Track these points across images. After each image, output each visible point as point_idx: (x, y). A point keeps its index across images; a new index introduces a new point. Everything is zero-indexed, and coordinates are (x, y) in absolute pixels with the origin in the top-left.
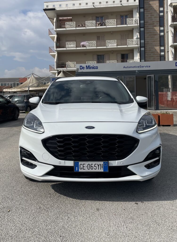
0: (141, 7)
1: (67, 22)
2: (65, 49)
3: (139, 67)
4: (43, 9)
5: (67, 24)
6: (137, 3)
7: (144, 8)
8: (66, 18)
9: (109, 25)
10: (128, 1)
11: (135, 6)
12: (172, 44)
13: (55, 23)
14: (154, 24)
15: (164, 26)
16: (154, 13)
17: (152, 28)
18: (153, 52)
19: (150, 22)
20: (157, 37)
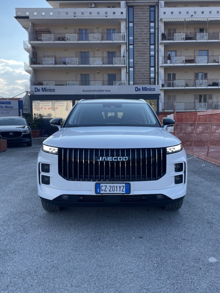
0: (130, 21)
1: (43, 34)
2: (41, 66)
4: (15, 17)
5: (43, 36)
6: (124, 16)
7: (133, 22)
9: (93, 39)
10: (115, 14)
11: (122, 20)
12: (161, 65)
13: (30, 34)
14: (143, 41)
15: (154, 44)
16: (145, 29)
17: (142, 46)
18: (142, 73)
19: (140, 39)
20: (147, 56)
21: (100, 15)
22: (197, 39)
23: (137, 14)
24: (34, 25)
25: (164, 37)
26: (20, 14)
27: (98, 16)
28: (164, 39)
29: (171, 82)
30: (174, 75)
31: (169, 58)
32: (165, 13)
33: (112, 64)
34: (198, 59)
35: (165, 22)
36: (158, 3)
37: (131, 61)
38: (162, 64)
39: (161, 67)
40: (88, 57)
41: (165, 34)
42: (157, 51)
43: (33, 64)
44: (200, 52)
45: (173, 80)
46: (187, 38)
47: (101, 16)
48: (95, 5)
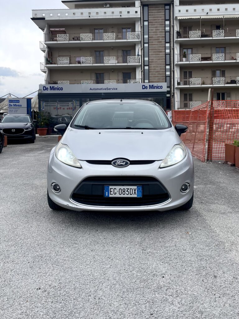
0: (145, 20)
1: (59, 34)
2: (56, 65)
3: (105, 89)
4: (31, 18)
6: (139, 15)
7: (148, 21)
8: (59, 29)
9: (107, 39)
10: (129, 13)
11: (137, 19)
13: (45, 34)
14: (159, 39)
15: (170, 42)
16: (160, 27)
17: (157, 45)
19: (155, 37)
22: (213, 36)
23: (152, 13)
24: (50, 26)
26: (36, 16)
27: (112, 16)
28: (179, 37)
29: (187, 80)
30: (191, 73)
31: (185, 56)
32: (180, 11)
33: (127, 62)
35: (179, 20)
36: (173, 1)
37: (146, 59)
38: (178, 62)
39: (177, 65)
40: (103, 57)
41: (180, 32)
42: (173, 49)
43: (48, 64)
44: (217, 49)
45: (189, 78)
47: (116, 15)
48: (109, 5)
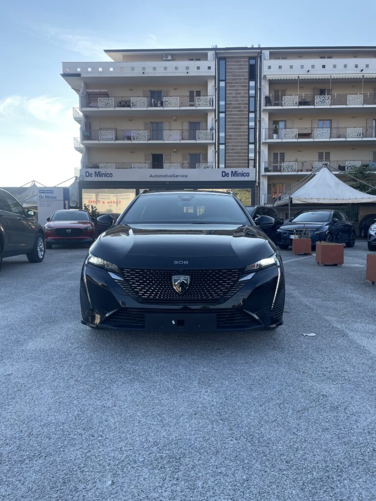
0: (220, 79)
2: (96, 142)
3: (171, 176)
4: (61, 75)
5: (100, 101)
7: (225, 80)
8: (98, 91)
9: (169, 105)
10: (199, 69)
11: (210, 77)
12: (264, 141)
13: (81, 98)
14: (240, 107)
15: (255, 112)
16: (241, 90)
17: (237, 115)
18: (237, 153)
19: (235, 104)
20: (244, 129)
21: (178, 71)
22: (315, 104)
23: (231, 69)
24: (87, 85)
25: (268, 101)
26: (68, 71)
27: (175, 73)
28: (268, 104)
29: (279, 165)
30: (283, 155)
31: (276, 131)
32: (270, 67)
33: (195, 139)
34: (316, 132)
35: (269, 80)
36: (261, 53)
37: (222, 134)
38: (266, 139)
39: (264, 143)
40: (162, 130)
41: (270, 98)
42: (259, 121)
43: (86, 140)
44: (320, 122)
45: (281, 163)
46: (301, 104)
47: (181, 72)
48: (172, 57)
